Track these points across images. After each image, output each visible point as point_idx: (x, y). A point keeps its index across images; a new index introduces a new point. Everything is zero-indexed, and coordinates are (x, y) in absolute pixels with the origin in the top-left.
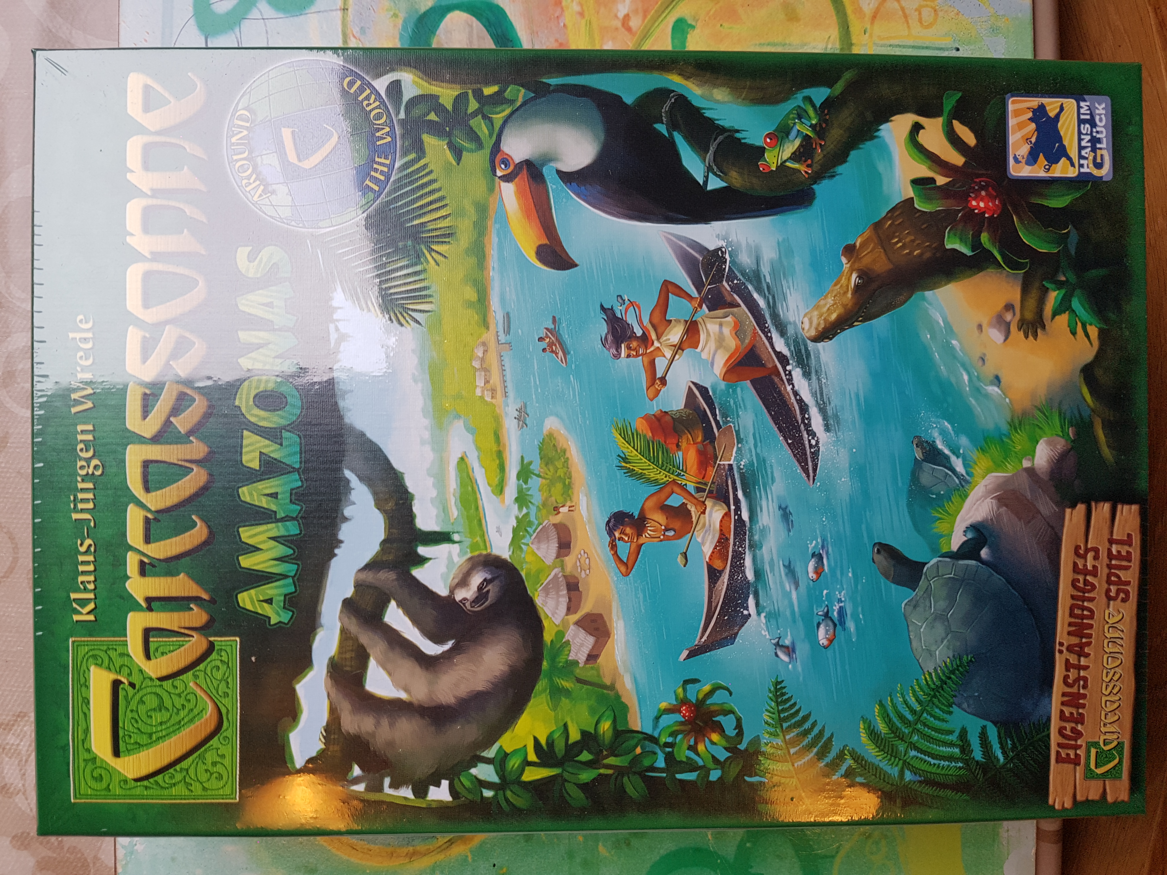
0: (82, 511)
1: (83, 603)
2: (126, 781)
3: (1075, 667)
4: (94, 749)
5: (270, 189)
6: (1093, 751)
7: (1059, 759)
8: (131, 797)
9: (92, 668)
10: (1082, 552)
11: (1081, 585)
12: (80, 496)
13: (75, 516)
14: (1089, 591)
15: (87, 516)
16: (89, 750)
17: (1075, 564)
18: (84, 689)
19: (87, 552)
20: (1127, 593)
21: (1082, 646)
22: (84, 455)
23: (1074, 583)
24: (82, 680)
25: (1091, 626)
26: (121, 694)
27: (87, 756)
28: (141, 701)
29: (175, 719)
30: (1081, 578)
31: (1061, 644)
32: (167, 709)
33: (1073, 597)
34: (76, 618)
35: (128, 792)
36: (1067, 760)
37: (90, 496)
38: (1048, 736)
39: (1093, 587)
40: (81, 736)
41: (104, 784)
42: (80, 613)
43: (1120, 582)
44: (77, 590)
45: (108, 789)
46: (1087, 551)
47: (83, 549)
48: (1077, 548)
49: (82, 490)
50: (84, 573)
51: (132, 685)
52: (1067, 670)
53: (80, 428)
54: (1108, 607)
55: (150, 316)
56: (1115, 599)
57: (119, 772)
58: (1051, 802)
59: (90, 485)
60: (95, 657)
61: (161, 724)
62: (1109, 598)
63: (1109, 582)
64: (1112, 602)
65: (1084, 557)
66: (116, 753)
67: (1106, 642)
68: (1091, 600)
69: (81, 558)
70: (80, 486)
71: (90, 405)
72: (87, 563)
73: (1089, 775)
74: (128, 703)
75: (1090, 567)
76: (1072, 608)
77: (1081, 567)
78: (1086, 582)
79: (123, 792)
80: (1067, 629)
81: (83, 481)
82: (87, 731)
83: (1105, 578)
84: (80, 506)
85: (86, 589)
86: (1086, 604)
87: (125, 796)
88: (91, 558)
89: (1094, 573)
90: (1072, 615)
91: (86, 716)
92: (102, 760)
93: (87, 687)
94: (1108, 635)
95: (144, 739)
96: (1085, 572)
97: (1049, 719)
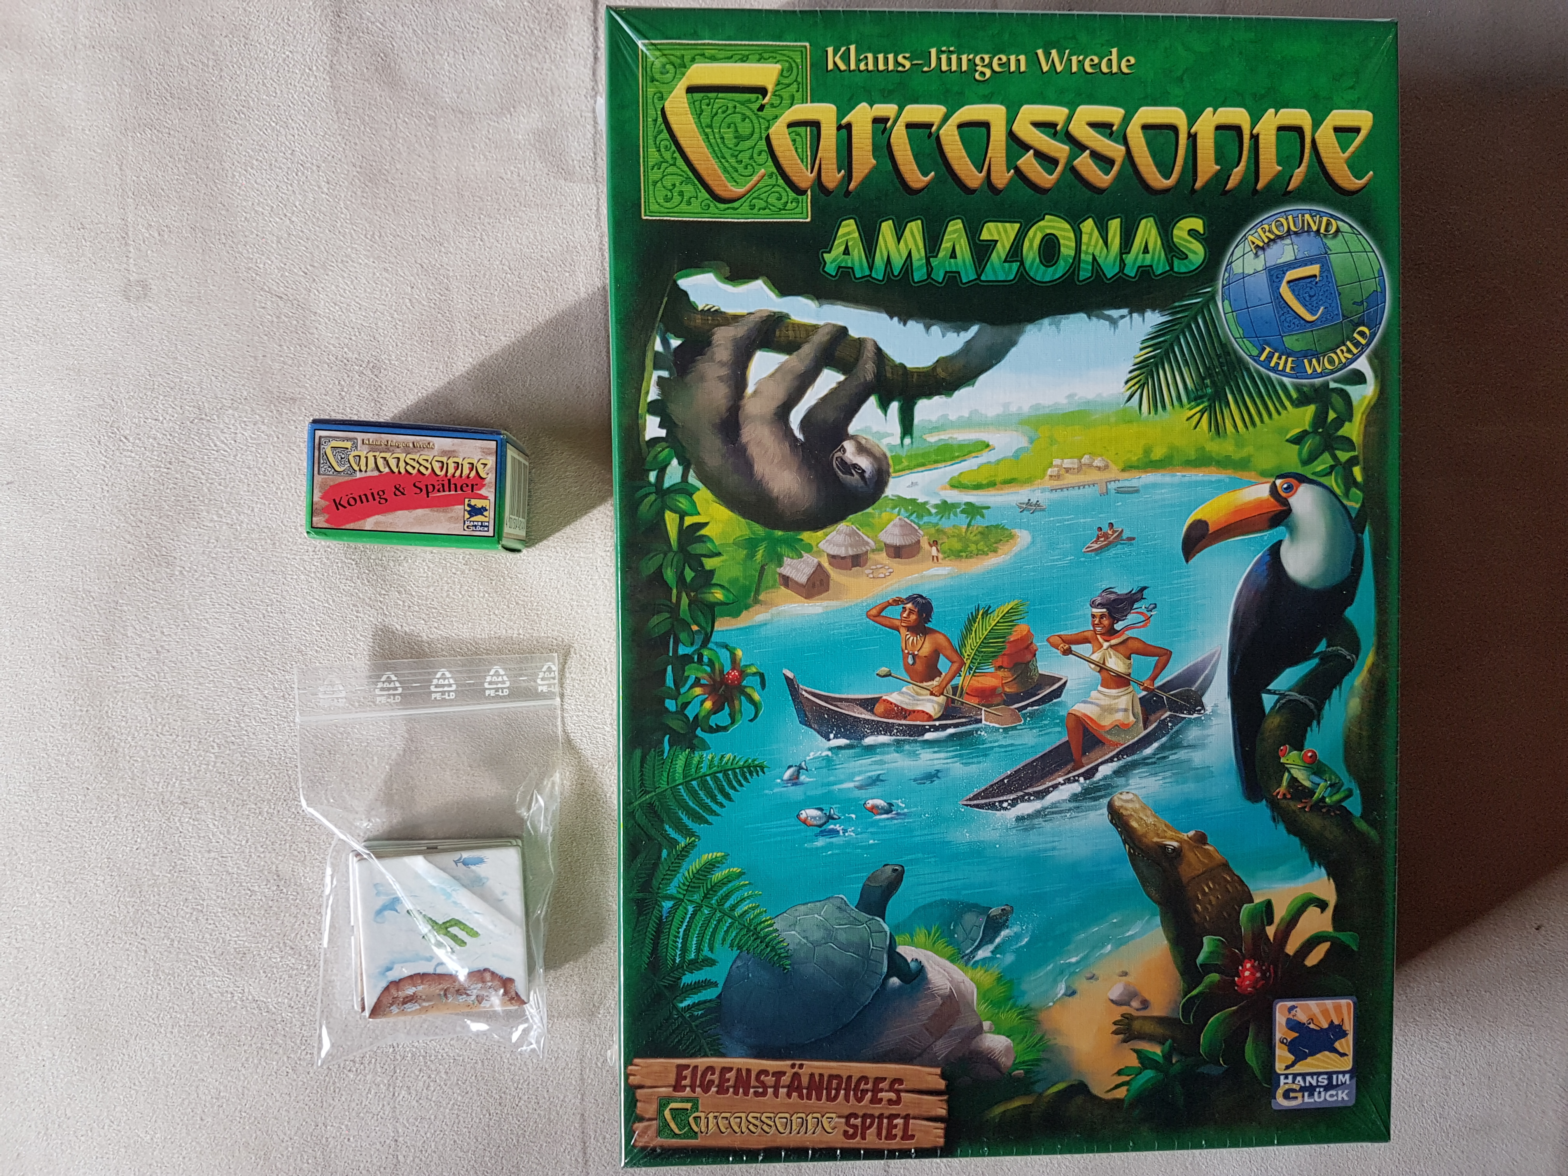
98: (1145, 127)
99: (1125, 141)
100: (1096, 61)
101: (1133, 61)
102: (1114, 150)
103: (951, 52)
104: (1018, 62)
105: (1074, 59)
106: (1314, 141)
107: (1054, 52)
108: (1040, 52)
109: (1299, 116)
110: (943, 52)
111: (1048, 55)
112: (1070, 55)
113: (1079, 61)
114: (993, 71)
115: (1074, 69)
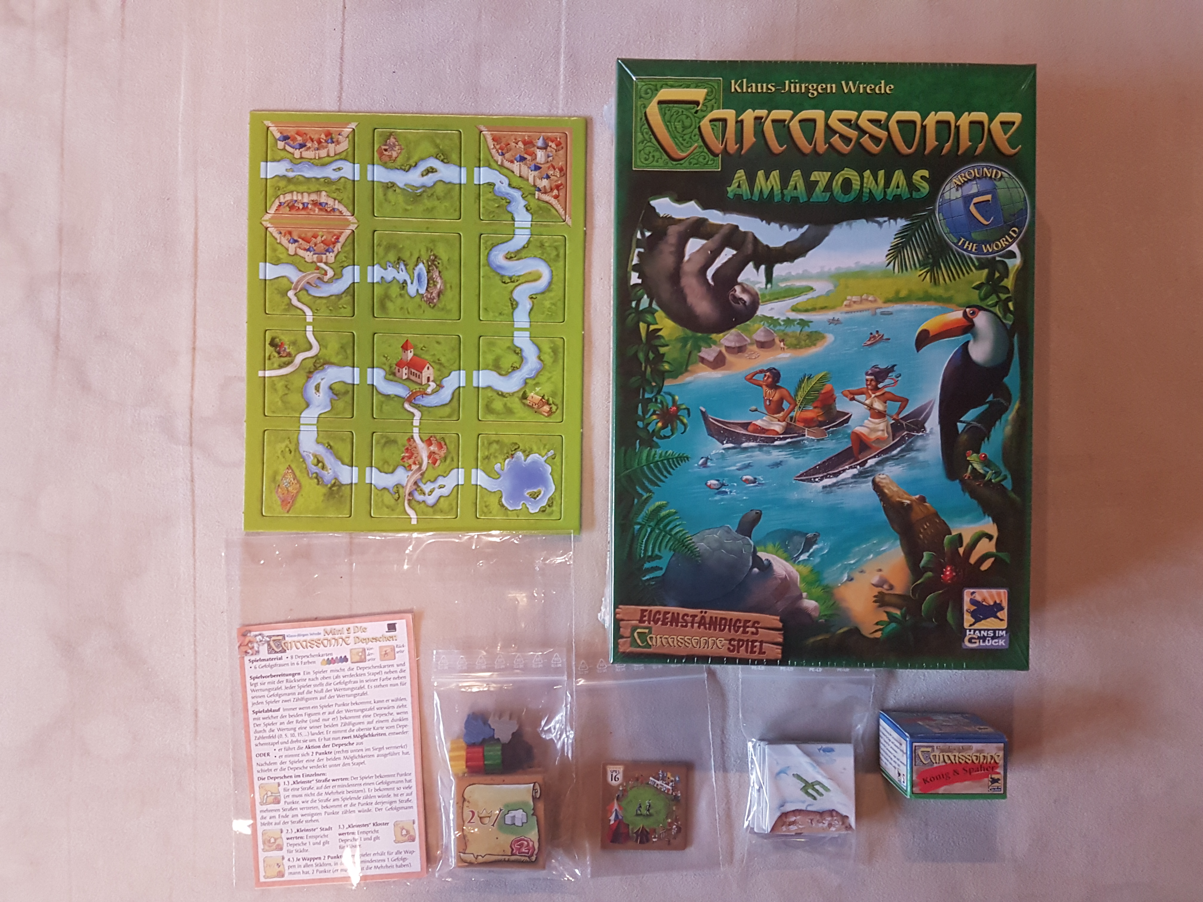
0: (790, 87)
1: (741, 86)
2: (645, 107)
3: (693, 620)
4: (662, 90)
5: (960, 188)
6: (647, 631)
7: (643, 611)
8: (636, 110)
9: (706, 90)
10: (756, 625)
11: (738, 624)
12: (798, 85)
13: (787, 82)
14: (734, 629)
15: (787, 88)
16: (662, 87)
17: (750, 621)
18: (695, 85)
19: (768, 89)
20: (733, 651)
21: (704, 624)
22: (819, 87)
23: (738, 620)
24: (700, 84)
25: (715, 629)
26: (692, 106)
27: (659, 86)
28: (688, 117)
29: (678, 135)
30: (742, 624)
31: (706, 612)
32: (683, 131)
33: (731, 619)
34: (733, 82)
35: (639, 109)
36: (643, 616)
37: (798, 91)
38: (656, 605)
39: (737, 631)
40: (669, 83)
41: (643, 95)
42: (735, 84)
43: (739, 647)
44: (747, 83)
45: (641, 97)
46: (757, 628)
47: (769, 86)
48: (758, 623)
49: (801, 87)
50: (757, 87)
51: (696, 112)
52: (691, 616)
53: (834, 86)
54: (725, 640)
55: (893, 125)
56: (730, 643)
57: (650, 103)
58: (621, 606)
59: (803, 91)
60: (712, 92)
61: (676, 128)
62: (731, 640)
63: (739, 641)
64: (728, 642)
65: (753, 627)
66: (660, 102)
67: (706, 638)
68: (730, 630)
69: (765, 85)
70: (803, 85)
71: (846, 91)
72: (762, 88)
73: (634, 628)
74: (687, 109)
75: (747, 629)
76: (725, 619)
77: (748, 624)
78: (739, 627)
79: (639, 106)
80: (714, 616)
81: (806, 87)
82: (672, 86)
83: (742, 638)
84: (792, 85)
85: (747, 87)
86: (727, 627)
87: (636, 107)
88: (765, 90)
89: (744, 632)
90: (722, 619)
91: (680, 86)
92: (656, 94)
93: (696, 87)
94: (710, 640)
95: (667, 117)
96: (745, 627)
97: (665, 606)
98: (898, 122)
99: (887, 129)
100: (873, 87)
101: (892, 87)
102: (882, 134)
103: (796, 83)
104: (832, 88)
105: (861, 86)
106: (989, 130)
107: (851, 83)
108: (843, 83)
109: (981, 116)
110: (792, 83)
111: (847, 84)
112: (860, 84)
113: (864, 87)
114: (818, 93)
115: (861, 91)
